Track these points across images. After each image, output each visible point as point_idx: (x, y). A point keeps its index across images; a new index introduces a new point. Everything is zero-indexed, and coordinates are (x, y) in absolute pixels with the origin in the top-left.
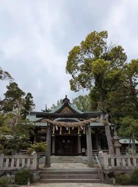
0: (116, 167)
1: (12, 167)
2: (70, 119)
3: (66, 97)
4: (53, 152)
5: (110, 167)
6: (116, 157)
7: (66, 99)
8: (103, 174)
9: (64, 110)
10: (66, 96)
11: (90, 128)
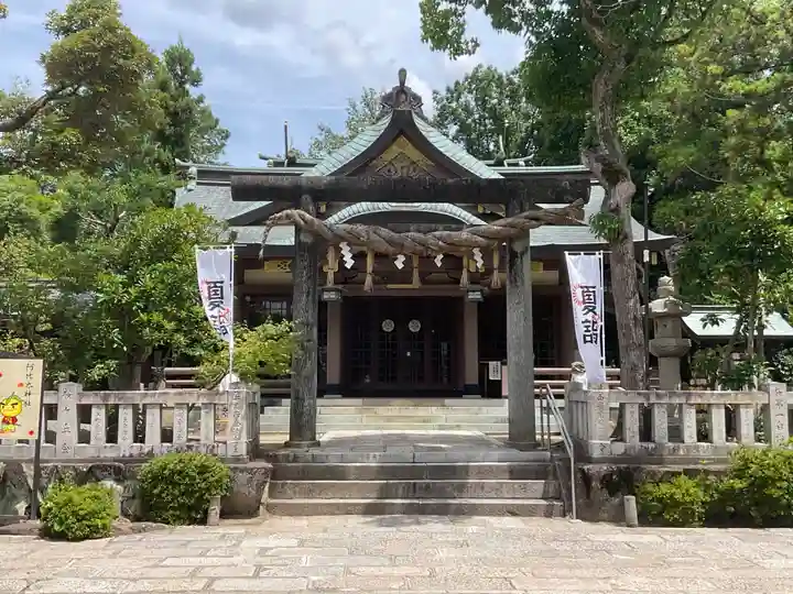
0: (651, 445)
1: (126, 444)
2: (419, 209)
3: (402, 83)
4: (333, 376)
5: (619, 448)
6: (653, 400)
7: (402, 90)
8: (579, 475)
9: (388, 156)
10: (403, 73)
11: (527, 259)
